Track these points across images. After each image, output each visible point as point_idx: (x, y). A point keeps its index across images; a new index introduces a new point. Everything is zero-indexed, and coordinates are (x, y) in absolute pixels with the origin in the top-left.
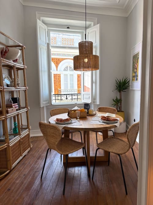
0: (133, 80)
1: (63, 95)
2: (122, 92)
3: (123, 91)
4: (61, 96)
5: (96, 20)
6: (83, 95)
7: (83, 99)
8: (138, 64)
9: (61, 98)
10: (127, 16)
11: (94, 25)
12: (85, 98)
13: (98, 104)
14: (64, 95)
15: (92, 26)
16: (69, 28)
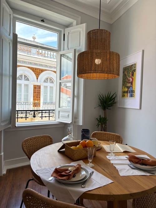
0: (123, 96)
1: (29, 112)
2: (107, 110)
3: (109, 108)
4: (26, 113)
5: (79, 19)
6: (59, 112)
7: (59, 118)
8: (134, 77)
9: (26, 115)
10: (111, 23)
11: (77, 24)
12: (61, 116)
13: (81, 125)
14: (31, 111)
15: (74, 25)
16: (44, 21)
